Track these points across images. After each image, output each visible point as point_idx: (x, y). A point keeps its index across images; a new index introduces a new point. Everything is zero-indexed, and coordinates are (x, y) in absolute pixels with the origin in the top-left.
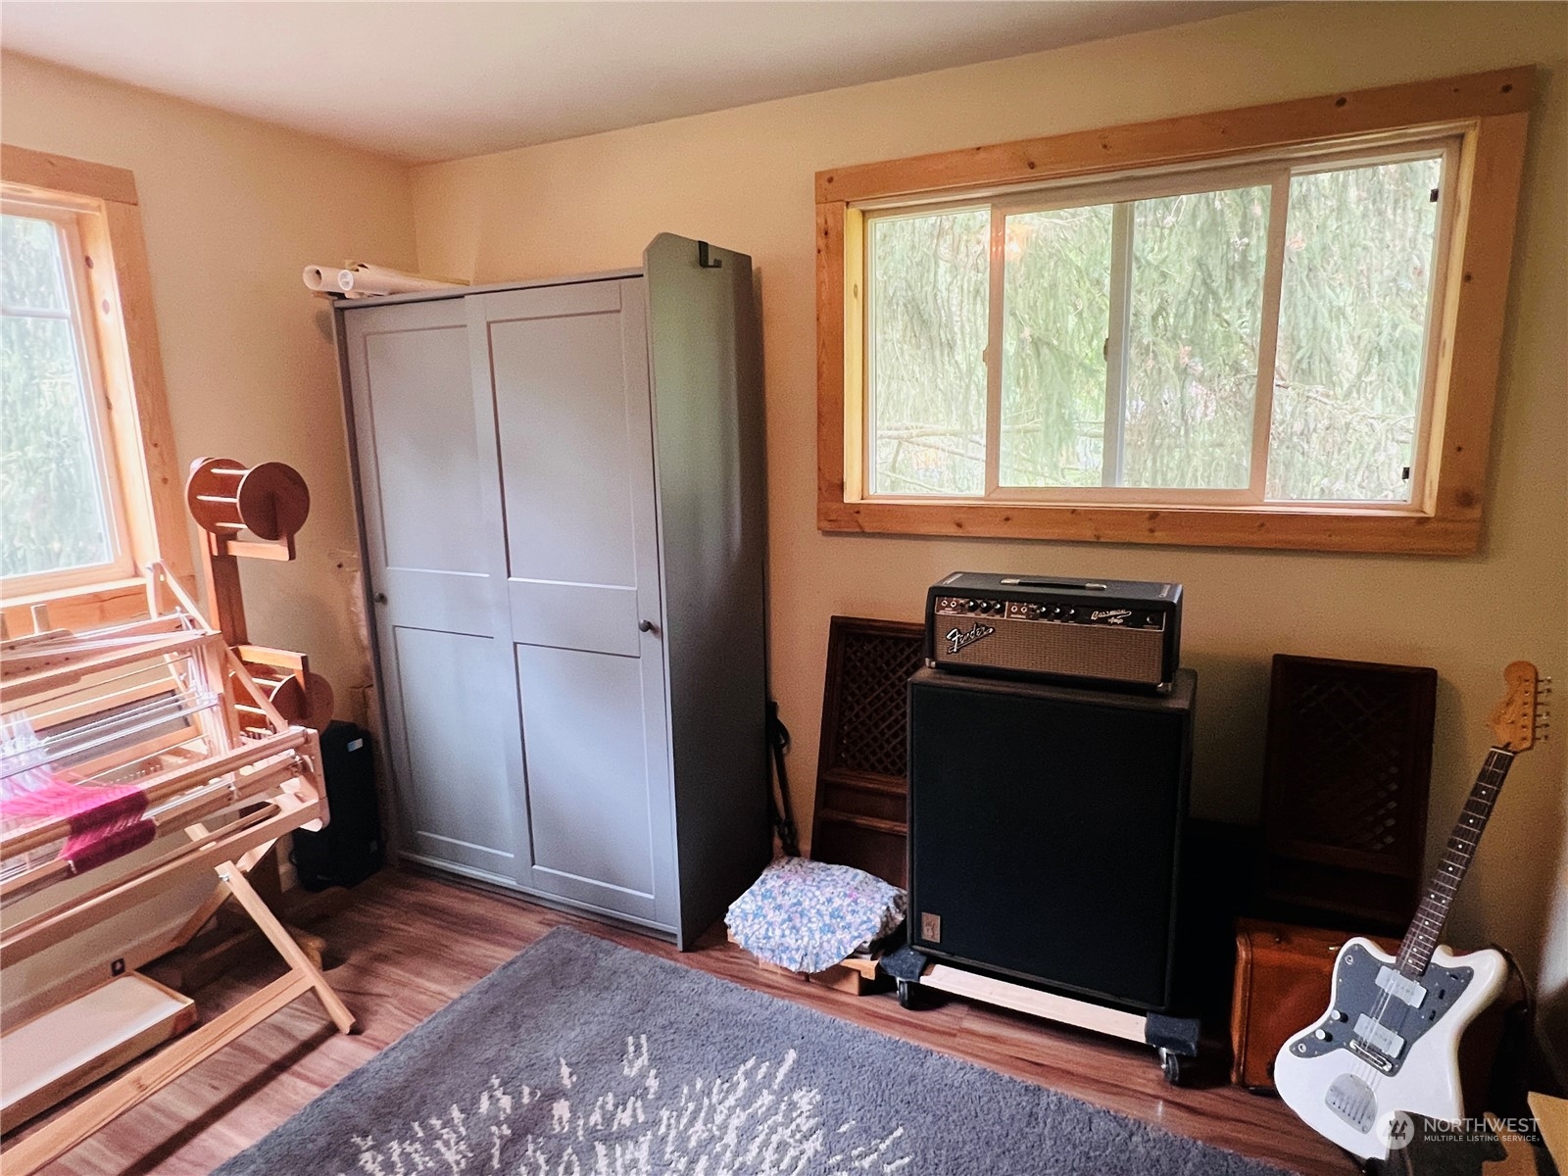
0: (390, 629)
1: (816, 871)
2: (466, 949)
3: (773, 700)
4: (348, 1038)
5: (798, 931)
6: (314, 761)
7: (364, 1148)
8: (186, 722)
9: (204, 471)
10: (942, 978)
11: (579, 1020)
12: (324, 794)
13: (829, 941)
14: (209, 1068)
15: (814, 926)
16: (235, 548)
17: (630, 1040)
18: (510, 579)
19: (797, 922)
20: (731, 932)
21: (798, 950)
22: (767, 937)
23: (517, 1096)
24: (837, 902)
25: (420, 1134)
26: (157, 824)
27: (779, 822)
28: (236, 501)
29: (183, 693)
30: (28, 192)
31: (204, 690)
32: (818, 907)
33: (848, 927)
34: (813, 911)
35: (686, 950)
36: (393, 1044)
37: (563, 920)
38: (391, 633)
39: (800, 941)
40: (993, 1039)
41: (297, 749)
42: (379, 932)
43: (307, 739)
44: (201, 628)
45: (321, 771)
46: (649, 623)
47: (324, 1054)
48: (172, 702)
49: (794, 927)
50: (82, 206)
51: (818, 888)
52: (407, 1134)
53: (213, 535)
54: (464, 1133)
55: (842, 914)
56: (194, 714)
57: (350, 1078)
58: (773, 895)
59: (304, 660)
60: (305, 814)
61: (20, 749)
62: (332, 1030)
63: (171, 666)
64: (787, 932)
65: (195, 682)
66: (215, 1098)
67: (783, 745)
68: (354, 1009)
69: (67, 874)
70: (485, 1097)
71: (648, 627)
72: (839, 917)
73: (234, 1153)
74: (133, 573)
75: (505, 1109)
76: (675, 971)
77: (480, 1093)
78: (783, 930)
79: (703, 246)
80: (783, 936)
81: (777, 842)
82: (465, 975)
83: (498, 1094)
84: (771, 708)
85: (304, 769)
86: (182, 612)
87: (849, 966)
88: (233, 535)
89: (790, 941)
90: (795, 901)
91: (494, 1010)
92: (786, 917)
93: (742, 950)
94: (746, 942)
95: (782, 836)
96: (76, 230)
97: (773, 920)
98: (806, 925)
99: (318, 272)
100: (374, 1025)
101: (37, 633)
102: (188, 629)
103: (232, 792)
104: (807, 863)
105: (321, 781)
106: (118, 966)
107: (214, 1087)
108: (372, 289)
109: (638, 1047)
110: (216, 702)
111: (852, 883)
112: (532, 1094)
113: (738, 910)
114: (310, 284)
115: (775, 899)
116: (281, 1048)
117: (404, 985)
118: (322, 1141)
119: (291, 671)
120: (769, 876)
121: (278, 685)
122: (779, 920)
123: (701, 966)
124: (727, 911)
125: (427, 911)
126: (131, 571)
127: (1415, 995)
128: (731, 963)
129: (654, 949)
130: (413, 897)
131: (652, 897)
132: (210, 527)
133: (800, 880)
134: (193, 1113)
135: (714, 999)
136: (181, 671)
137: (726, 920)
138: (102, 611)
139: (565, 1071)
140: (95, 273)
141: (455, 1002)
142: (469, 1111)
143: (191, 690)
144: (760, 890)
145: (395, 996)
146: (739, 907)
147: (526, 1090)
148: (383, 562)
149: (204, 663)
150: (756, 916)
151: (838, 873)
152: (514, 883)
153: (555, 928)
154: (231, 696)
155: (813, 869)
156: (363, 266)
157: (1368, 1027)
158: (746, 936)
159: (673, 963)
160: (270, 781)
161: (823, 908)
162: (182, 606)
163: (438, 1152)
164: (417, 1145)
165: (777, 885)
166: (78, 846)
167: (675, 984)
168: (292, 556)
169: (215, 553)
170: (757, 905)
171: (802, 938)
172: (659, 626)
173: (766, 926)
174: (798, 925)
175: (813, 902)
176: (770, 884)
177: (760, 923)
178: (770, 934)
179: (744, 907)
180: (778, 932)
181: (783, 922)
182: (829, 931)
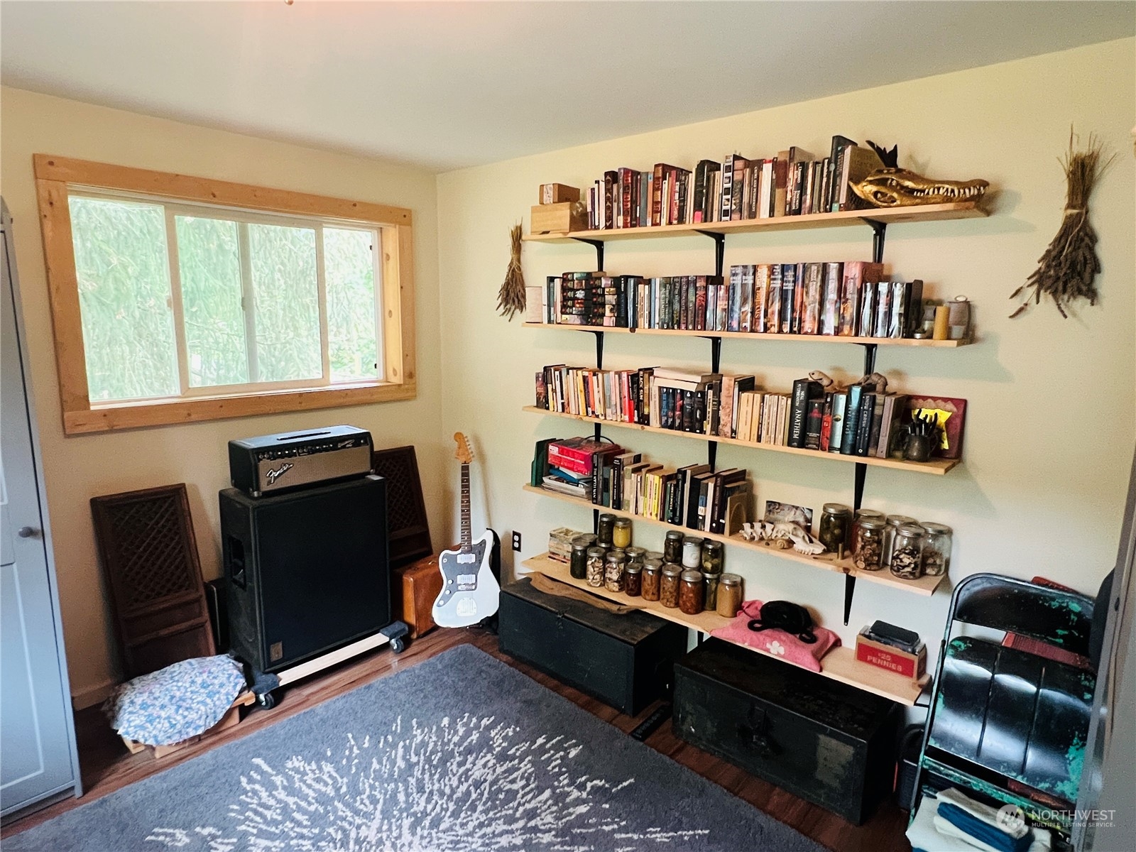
10: (286, 677)
13: (219, 699)
15: (200, 699)
21: (200, 718)
22: (173, 726)
24: (199, 680)
32: (189, 690)
34: (189, 694)
35: (85, 792)
40: (323, 689)
49: (187, 709)
51: (176, 682)
55: (210, 683)
64: (186, 713)
71: (29, 533)
72: (209, 685)
78: (182, 714)
80: (185, 717)
90: (169, 697)
111: (193, 667)
113: (132, 729)
115: (154, 705)
122: (172, 711)
124: (121, 735)
127: (471, 558)
128: (133, 772)
131: (41, 772)
133: (158, 686)
144: (136, 709)
146: (130, 727)
150: (151, 722)
155: (155, 677)
157: (461, 579)
158: (155, 737)
161: (193, 688)
165: (144, 698)
170: (145, 716)
171: (199, 709)
172: (40, 528)
173: (166, 721)
174: (188, 706)
175: (183, 690)
176: (139, 701)
177: (159, 723)
178: (174, 722)
179: (132, 724)
180: (179, 718)
181: (177, 711)
182: (215, 694)
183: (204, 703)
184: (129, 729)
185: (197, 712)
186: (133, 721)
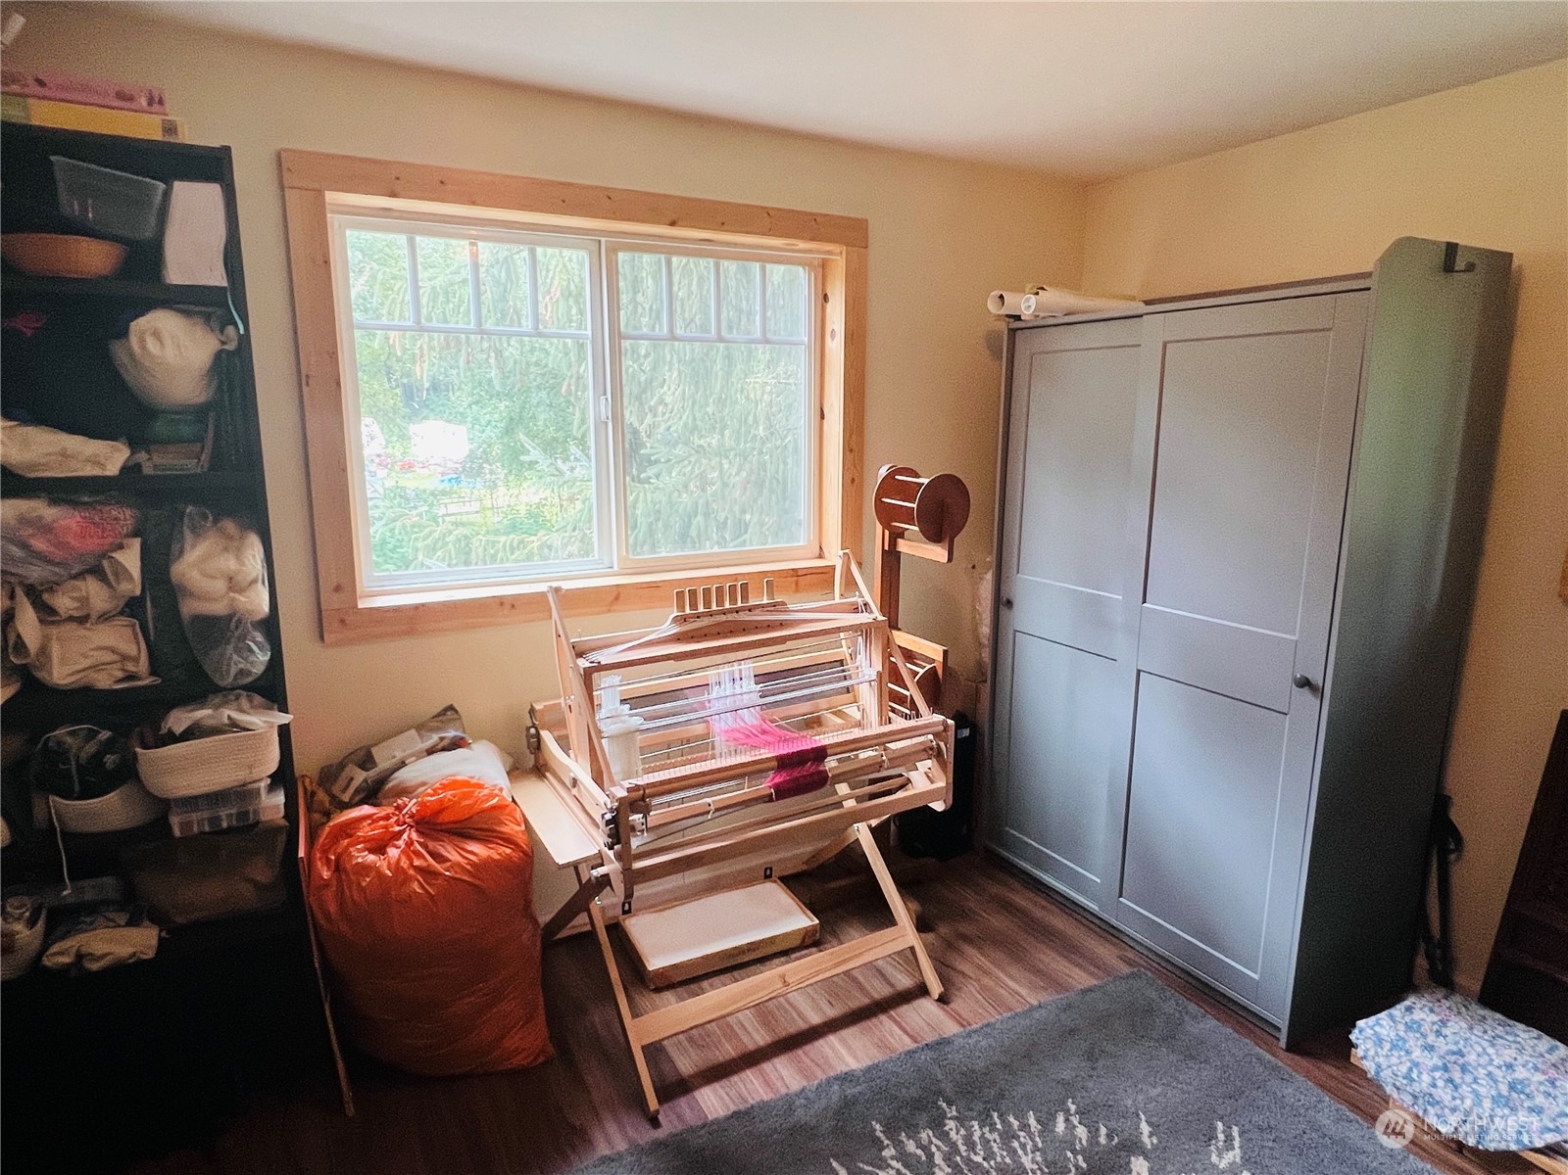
0: (1012, 632)
1: (1490, 1021)
2: (1042, 957)
3: (1446, 793)
4: (935, 1004)
5: (1456, 1088)
6: (948, 750)
7: (949, 1115)
8: (848, 690)
9: (891, 476)
11: (1161, 1079)
12: (951, 780)
14: (829, 986)
15: (1483, 1091)
16: (903, 546)
17: (1220, 1125)
18: (1145, 605)
19: (1457, 1076)
20: (1360, 1052)
21: (1454, 1110)
22: (1409, 1078)
23: (1094, 1133)
24: (1522, 1073)
25: (999, 1126)
26: (830, 775)
27: (1429, 939)
28: (915, 506)
29: (850, 665)
30: (794, 245)
31: (867, 666)
32: (1490, 1068)
33: (1537, 1111)
34: (1482, 1072)
35: (1289, 1049)
36: (974, 1026)
37: (1145, 964)
38: (1011, 637)
39: (1458, 1102)
41: (936, 735)
42: (965, 915)
43: (945, 728)
44: (872, 612)
45: (952, 760)
46: (1307, 679)
47: (915, 1009)
48: (838, 672)
49: (1451, 1081)
50: (829, 252)
51: (1493, 1045)
52: (985, 1120)
53: (887, 532)
54: (1040, 1145)
55: (1528, 1091)
56: (856, 687)
57: (938, 1043)
58: (1422, 1030)
59: (945, 653)
60: (933, 795)
61: (744, 690)
62: (922, 990)
63: (843, 642)
64: (1440, 1083)
65: (861, 658)
66: (832, 1013)
67: (1453, 851)
68: (944, 979)
69: (769, 799)
70: (1061, 1118)
71: (1305, 683)
72: (1522, 1092)
73: (845, 1069)
74: (817, 554)
75: (1080, 1140)
76: (1275, 1068)
77: (1056, 1111)
78: (1435, 1079)
79: (1451, 249)
80: (1434, 1086)
81: (1421, 962)
82: (1042, 984)
83: (1075, 1120)
84: (1442, 802)
85: (938, 754)
86: (859, 597)
87: (1535, 1162)
88: (901, 534)
89: (1444, 1094)
90: (1455, 1048)
91: (1072, 1032)
92: (1440, 1064)
93: (1369, 1080)
94: (1377, 1073)
95: (1429, 957)
96: (822, 270)
97: (1420, 1060)
98: (1469, 1085)
99: (1001, 297)
100: (960, 1001)
101: (765, 601)
102: (862, 612)
103: (884, 761)
104: (1473, 1005)
105: (950, 767)
106: (768, 872)
107: (831, 1003)
108: (1049, 311)
109: (1229, 1138)
110: (874, 678)
111: (1547, 1056)
112: (1109, 1136)
113: (1369, 1032)
114: (992, 307)
115: (1424, 1036)
116: (880, 991)
117: (986, 973)
118: (914, 1092)
119: (934, 661)
120: (1418, 1006)
121: (921, 671)
122: (1430, 1064)
123: (1308, 1075)
124: (1354, 1026)
125: (1008, 908)
126: (817, 552)
128: (1351, 1088)
129: (1249, 1033)
130: (996, 889)
131: (1256, 977)
132: (886, 525)
133: (1464, 1025)
134: (816, 1019)
135: (1325, 1120)
136: (850, 645)
137: (1352, 1037)
138: (797, 583)
139: (1145, 1128)
140: (829, 306)
141: (1033, 1009)
142: (1046, 1123)
143: (856, 664)
144: (1403, 1018)
145: (978, 980)
146: (1372, 1028)
147: (1103, 1131)
148: (1015, 569)
149: (871, 642)
150: (1394, 1047)
151: (1522, 1035)
152: (1097, 909)
153: (1135, 970)
154: (886, 678)
155: (1484, 1018)
156: (1043, 289)
158: (1379, 1066)
159: (1273, 1059)
160: (909, 758)
161: (1498, 1074)
162: (860, 592)
163: (1015, 1151)
164: (996, 1136)
165: (1428, 1020)
166: (778, 780)
167: (1274, 1084)
168: (950, 559)
169: (886, 548)
170: (1397, 1035)
171: (1462, 1099)
172: (1321, 685)
173: (1409, 1064)
174: (1458, 1081)
175: (1483, 1060)
176: (1418, 1015)
177: (1400, 1057)
178: (1414, 1076)
179: (1377, 1028)
180: (1426, 1078)
181: (1435, 1068)
182: (1506, 1105)
183: (1478, 1098)
184: (1368, 1030)
185: (1454, 1098)
186: (1382, 1026)
